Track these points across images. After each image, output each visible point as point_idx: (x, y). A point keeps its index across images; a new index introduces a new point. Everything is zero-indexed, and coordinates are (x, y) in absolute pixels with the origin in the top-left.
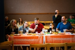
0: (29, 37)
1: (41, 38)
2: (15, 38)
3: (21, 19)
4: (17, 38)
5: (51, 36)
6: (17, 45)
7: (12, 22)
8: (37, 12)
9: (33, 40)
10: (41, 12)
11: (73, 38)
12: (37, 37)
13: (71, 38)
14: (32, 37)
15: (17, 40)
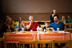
0: (24, 35)
1: (35, 35)
2: (10, 35)
3: (21, 18)
4: (12, 35)
5: (44, 34)
6: (11, 42)
7: (8, 20)
8: (38, 12)
9: (27, 38)
10: (41, 12)
11: (66, 36)
12: (31, 35)
13: (64, 36)
14: (26, 35)
15: (12, 37)
